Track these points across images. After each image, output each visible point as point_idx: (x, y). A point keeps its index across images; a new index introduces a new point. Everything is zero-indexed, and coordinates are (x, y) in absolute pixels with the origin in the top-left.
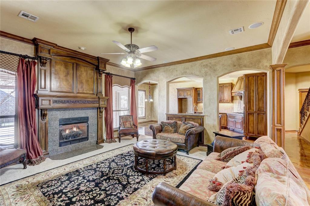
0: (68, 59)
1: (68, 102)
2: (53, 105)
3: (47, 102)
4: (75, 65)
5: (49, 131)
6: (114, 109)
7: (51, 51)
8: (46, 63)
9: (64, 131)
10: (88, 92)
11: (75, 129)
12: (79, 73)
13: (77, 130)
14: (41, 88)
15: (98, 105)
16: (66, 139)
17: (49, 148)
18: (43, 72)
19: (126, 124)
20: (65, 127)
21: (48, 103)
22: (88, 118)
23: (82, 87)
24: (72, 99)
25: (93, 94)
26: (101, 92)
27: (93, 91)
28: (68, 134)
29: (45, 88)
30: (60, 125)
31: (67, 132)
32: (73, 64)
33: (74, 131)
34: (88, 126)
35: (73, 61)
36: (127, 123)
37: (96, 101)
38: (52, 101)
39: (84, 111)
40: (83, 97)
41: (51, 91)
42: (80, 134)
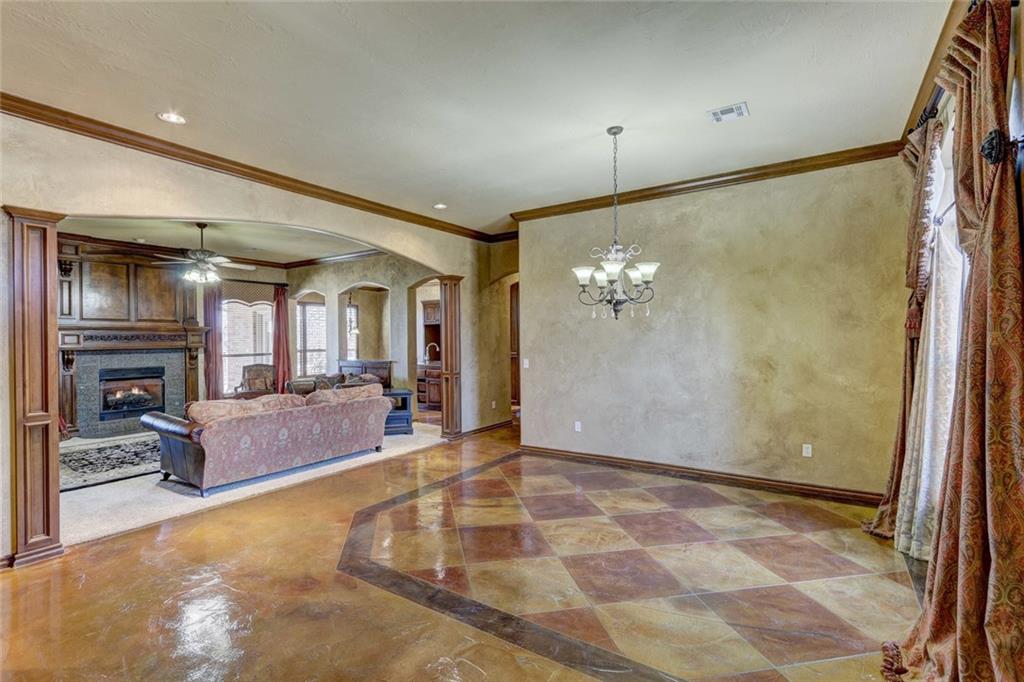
0: (115, 258)
1: (116, 338)
2: (84, 345)
3: (74, 339)
4: (132, 267)
5: (78, 391)
6: (225, 350)
7: (80, 250)
8: (71, 269)
9: (112, 393)
10: (163, 318)
11: (135, 391)
12: (140, 282)
13: (142, 393)
14: (62, 314)
15: (184, 343)
16: (115, 408)
17: (78, 421)
18: (66, 286)
19: (255, 384)
20: (112, 385)
21: (76, 341)
22: (163, 369)
23: (148, 309)
24: (124, 333)
25: (175, 321)
26: (193, 318)
27: (175, 314)
28: (119, 400)
29: (70, 314)
30: (101, 381)
31: (119, 395)
32: (128, 266)
33: (134, 395)
34: (163, 385)
35: (127, 260)
36: (257, 381)
37: (180, 336)
38: (82, 336)
39: (154, 355)
40: (150, 329)
41: (82, 319)
42: (146, 400)
